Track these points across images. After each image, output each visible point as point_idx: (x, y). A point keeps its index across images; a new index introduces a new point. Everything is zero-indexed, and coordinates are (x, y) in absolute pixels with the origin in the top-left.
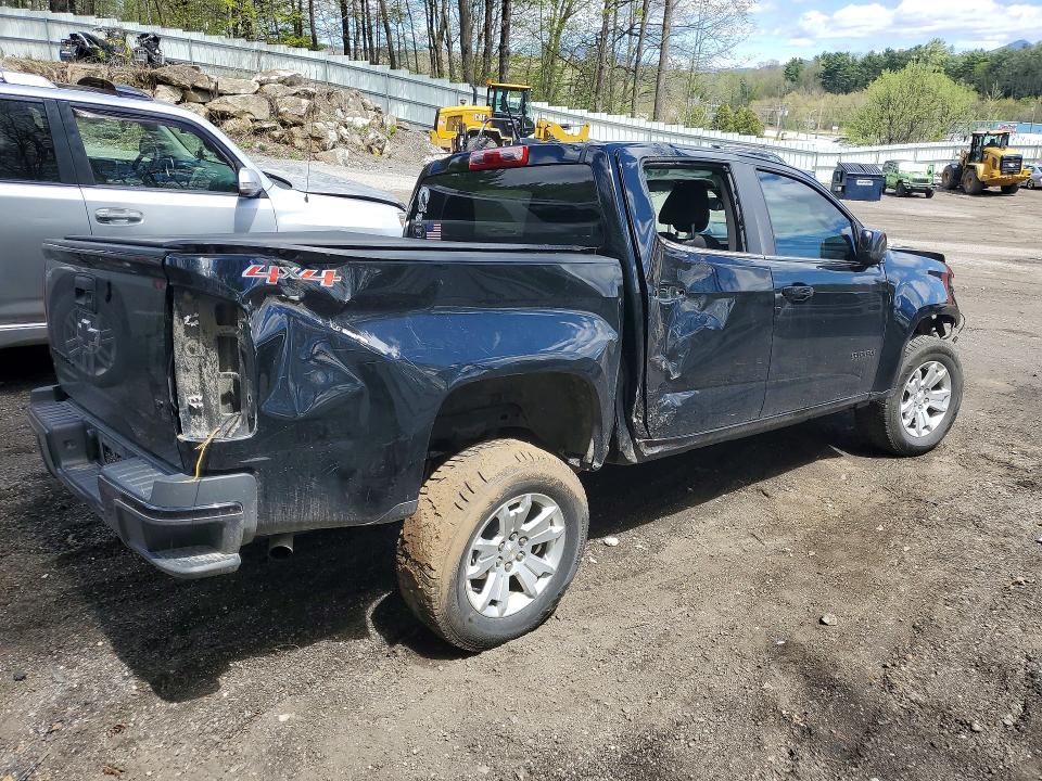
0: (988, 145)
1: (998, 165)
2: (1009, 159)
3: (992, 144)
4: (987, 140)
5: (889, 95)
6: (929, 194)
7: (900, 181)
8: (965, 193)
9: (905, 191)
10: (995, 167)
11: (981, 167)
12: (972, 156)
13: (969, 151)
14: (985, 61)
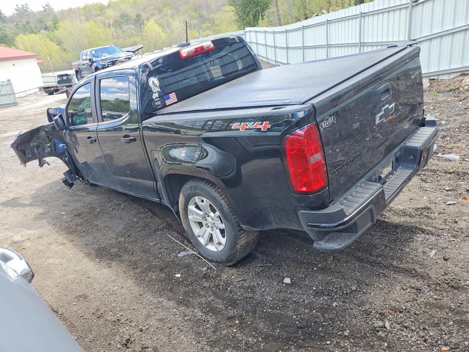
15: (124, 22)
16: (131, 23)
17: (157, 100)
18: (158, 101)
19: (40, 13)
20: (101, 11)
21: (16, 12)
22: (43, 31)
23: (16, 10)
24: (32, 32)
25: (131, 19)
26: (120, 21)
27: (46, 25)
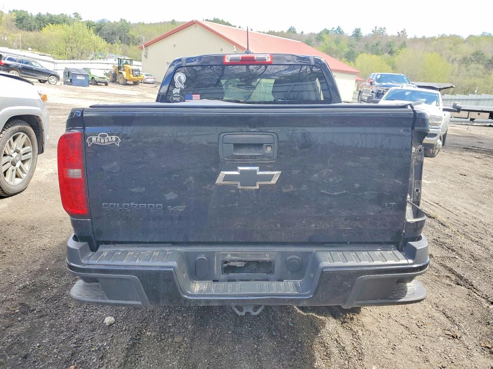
0: (125, 64)
1: (131, 73)
2: (136, 70)
3: (126, 63)
4: (125, 61)
5: (69, 36)
6: (106, 84)
7: (93, 78)
8: (120, 84)
9: (96, 83)
10: (130, 73)
11: (124, 73)
12: (119, 68)
13: (117, 66)
14: (95, 26)
15: (474, 60)
16: (482, 63)
17: (176, 95)
18: (177, 97)
19: (393, 37)
20: (455, 44)
21: (372, 33)
22: (386, 55)
23: (373, 31)
24: (377, 54)
25: (486, 58)
26: (470, 58)
27: (392, 49)
